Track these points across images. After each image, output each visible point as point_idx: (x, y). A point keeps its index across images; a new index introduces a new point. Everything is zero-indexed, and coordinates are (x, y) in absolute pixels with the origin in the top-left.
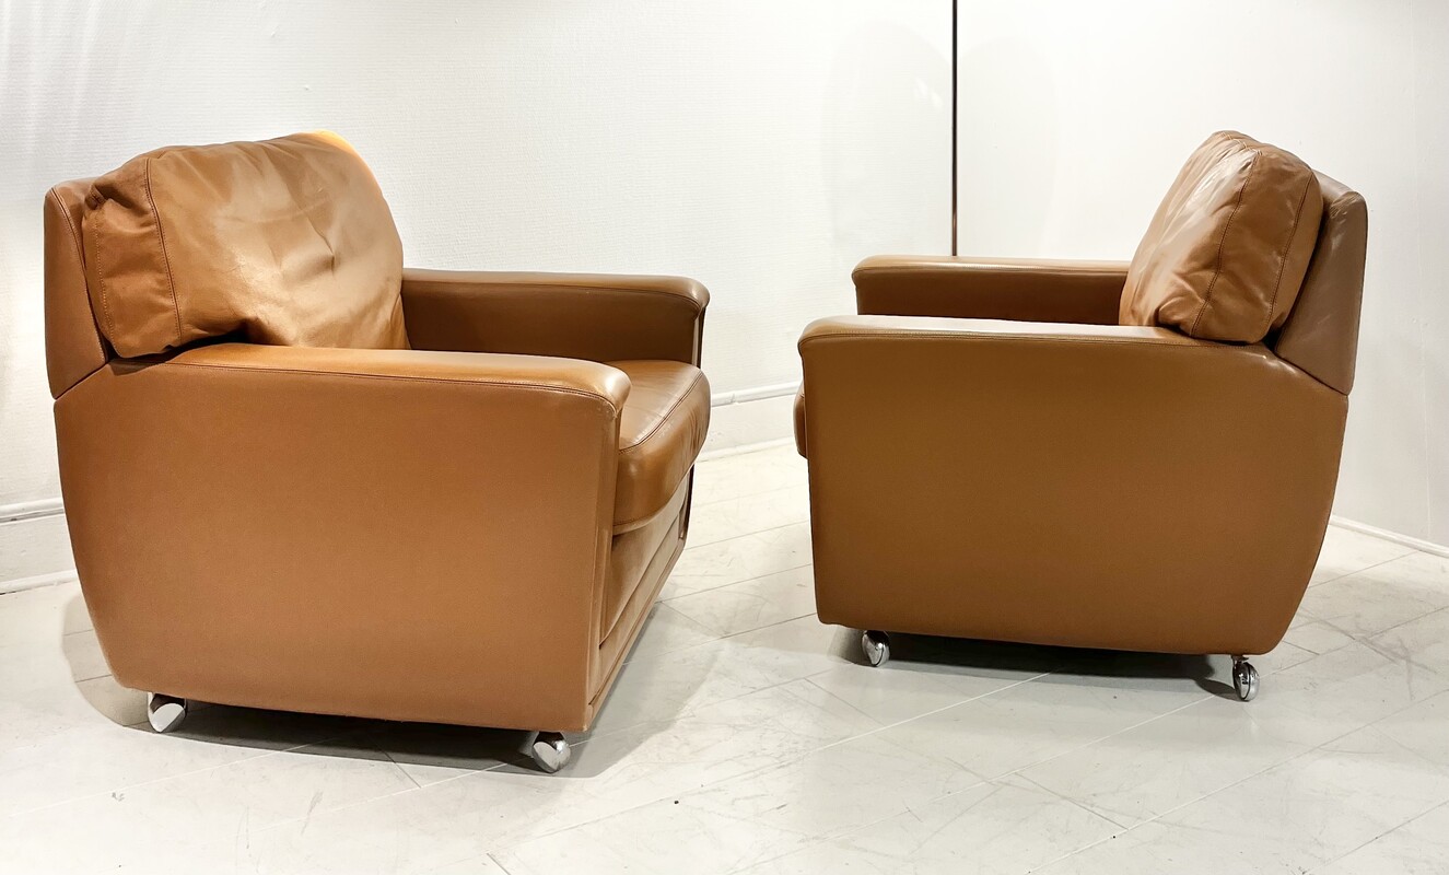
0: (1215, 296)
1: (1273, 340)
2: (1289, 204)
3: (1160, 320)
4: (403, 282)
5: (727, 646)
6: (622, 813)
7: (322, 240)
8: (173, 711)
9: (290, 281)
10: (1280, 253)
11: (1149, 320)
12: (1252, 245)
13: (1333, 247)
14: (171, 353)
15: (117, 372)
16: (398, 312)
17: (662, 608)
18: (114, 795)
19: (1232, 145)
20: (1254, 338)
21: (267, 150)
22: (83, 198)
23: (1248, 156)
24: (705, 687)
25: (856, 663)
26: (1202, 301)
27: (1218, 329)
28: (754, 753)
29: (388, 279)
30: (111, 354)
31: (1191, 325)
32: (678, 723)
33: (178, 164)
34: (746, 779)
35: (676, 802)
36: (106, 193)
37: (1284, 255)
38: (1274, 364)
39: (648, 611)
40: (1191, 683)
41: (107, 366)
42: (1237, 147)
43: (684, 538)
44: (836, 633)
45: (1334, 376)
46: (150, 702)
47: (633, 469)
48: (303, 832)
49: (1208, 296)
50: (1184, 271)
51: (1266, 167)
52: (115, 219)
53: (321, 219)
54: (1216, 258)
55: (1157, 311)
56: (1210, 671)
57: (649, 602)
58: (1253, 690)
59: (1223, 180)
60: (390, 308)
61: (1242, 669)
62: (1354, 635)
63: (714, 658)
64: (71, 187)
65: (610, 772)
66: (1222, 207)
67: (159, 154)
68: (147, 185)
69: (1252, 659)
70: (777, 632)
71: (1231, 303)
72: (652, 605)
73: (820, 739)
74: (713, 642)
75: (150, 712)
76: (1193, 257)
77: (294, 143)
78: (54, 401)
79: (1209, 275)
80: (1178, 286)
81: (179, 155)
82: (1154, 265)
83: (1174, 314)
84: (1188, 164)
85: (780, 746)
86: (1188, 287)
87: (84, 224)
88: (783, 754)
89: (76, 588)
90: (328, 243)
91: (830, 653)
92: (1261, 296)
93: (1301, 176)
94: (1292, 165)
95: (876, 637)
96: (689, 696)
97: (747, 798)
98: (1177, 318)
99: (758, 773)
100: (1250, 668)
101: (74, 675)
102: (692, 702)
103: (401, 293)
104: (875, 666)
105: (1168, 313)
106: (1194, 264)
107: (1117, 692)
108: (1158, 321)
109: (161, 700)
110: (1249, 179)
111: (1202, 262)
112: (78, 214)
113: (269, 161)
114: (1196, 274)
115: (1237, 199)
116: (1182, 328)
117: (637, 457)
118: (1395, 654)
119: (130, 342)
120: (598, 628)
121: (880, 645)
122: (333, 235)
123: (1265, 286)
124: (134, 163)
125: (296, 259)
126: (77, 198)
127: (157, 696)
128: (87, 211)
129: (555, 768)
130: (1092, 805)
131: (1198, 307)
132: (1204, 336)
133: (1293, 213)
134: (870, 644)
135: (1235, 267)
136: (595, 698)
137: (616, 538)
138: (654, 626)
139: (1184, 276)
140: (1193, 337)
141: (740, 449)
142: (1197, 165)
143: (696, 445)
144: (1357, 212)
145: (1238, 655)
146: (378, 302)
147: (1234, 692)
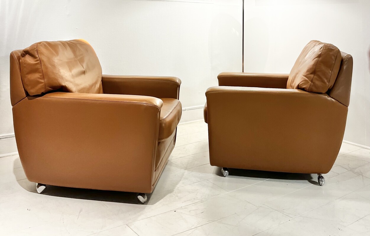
0: (314, 81)
1: (329, 92)
2: (333, 57)
3: (299, 87)
4: (102, 78)
5: (186, 172)
6: (161, 214)
7: (82, 66)
8: (43, 188)
9: (73, 76)
10: (331, 70)
11: (296, 88)
12: (323, 68)
13: (344, 68)
14: (43, 94)
15: (29, 99)
16: (101, 85)
17: (169, 162)
18: (28, 209)
19: (316, 43)
20: (324, 92)
21: (68, 43)
22: (20, 54)
23: (321, 45)
24: (181, 182)
25: (220, 176)
26: (310, 82)
27: (314, 89)
28: (194, 199)
29: (98, 77)
30: (27, 94)
31: (308, 88)
32: (174, 191)
33: (45, 45)
34: (193, 205)
35: (175, 211)
36: (26, 53)
37: (332, 70)
38: (329, 99)
39: (166, 162)
40: (307, 181)
41: (26, 98)
42: (318, 44)
43: (175, 144)
44: (214, 168)
45: (344, 102)
46: (37, 185)
47: (163, 125)
48: (78, 219)
49: (312, 81)
50: (305, 75)
51: (327, 48)
52: (29, 60)
53: (81, 61)
54: (314, 71)
55: (298, 85)
56: (312, 178)
57: (166, 160)
58: (323, 183)
59: (315, 52)
60: (99, 85)
61: (320, 177)
62: (348, 169)
63: (183, 175)
64: (17, 51)
65: (157, 203)
66: (315, 59)
67: (40, 43)
68: (37, 51)
69: (323, 175)
70: (199, 168)
71: (318, 83)
72: (167, 161)
73: (212, 195)
74: (182, 171)
75: (37, 188)
76: (308, 71)
77: (74, 41)
78: (12, 107)
79: (312, 76)
80: (304, 79)
81: (45, 43)
82: (297, 74)
83: (303, 86)
84: (304, 48)
85: (201, 197)
86: (307, 79)
87: (20, 61)
88: (202, 199)
89: (18, 156)
90: (84, 68)
91: (213, 173)
92: (326, 81)
93: (336, 50)
94: (333, 47)
95: (225, 169)
96: (177, 184)
97: (193, 210)
98: (304, 87)
99: (196, 204)
100: (322, 177)
101: (17, 179)
102: (178, 186)
103: (102, 81)
104: (225, 177)
105: (301, 86)
106: (308, 73)
107: (287, 183)
108: (298, 88)
109: (40, 185)
110: (322, 51)
111: (311, 72)
112: (19, 59)
113: (68, 46)
114: (309, 75)
115: (319, 56)
116: (305, 89)
117: (165, 122)
118: (359, 174)
119: (33, 91)
120: (155, 166)
121: (226, 171)
122: (85, 65)
123: (327, 78)
124: (33, 45)
125: (75, 71)
126: (19, 54)
127: (39, 184)
128: (21, 57)
129: (143, 202)
130: (283, 212)
131: (309, 84)
132: (311, 91)
133: (334, 60)
134: (224, 171)
135: (319, 73)
136: (154, 184)
137: (159, 143)
138: (167, 167)
139: (305, 76)
140: (308, 92)
141: (187, 122)
142: (307, 48)
143: (179, 120)
144: (350, 59)
145: (319, 174)
146: (96, 83)
147: (318, 184)
